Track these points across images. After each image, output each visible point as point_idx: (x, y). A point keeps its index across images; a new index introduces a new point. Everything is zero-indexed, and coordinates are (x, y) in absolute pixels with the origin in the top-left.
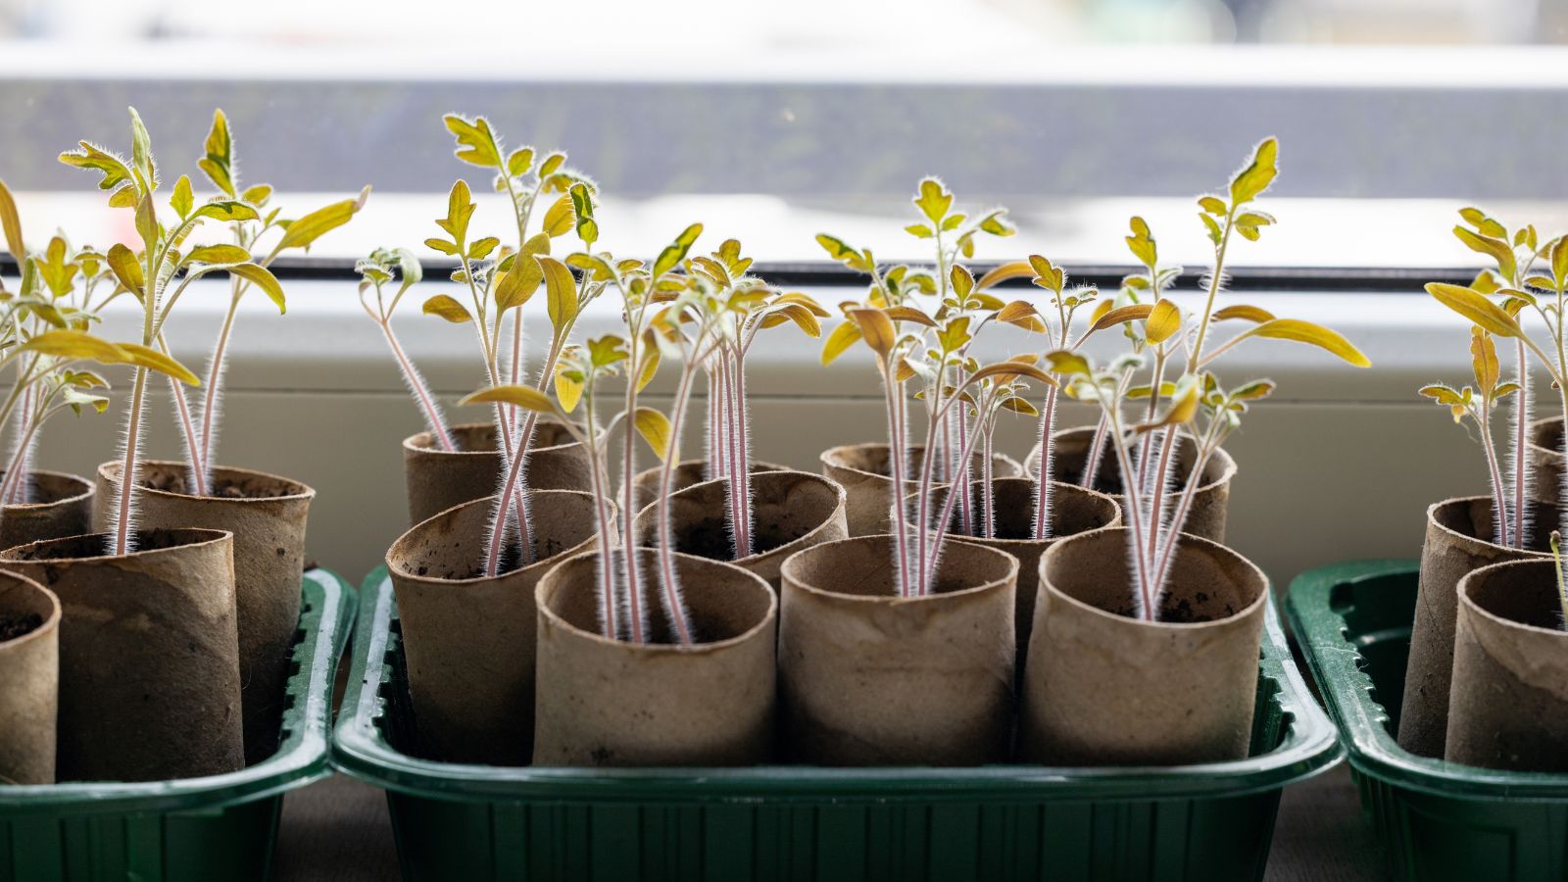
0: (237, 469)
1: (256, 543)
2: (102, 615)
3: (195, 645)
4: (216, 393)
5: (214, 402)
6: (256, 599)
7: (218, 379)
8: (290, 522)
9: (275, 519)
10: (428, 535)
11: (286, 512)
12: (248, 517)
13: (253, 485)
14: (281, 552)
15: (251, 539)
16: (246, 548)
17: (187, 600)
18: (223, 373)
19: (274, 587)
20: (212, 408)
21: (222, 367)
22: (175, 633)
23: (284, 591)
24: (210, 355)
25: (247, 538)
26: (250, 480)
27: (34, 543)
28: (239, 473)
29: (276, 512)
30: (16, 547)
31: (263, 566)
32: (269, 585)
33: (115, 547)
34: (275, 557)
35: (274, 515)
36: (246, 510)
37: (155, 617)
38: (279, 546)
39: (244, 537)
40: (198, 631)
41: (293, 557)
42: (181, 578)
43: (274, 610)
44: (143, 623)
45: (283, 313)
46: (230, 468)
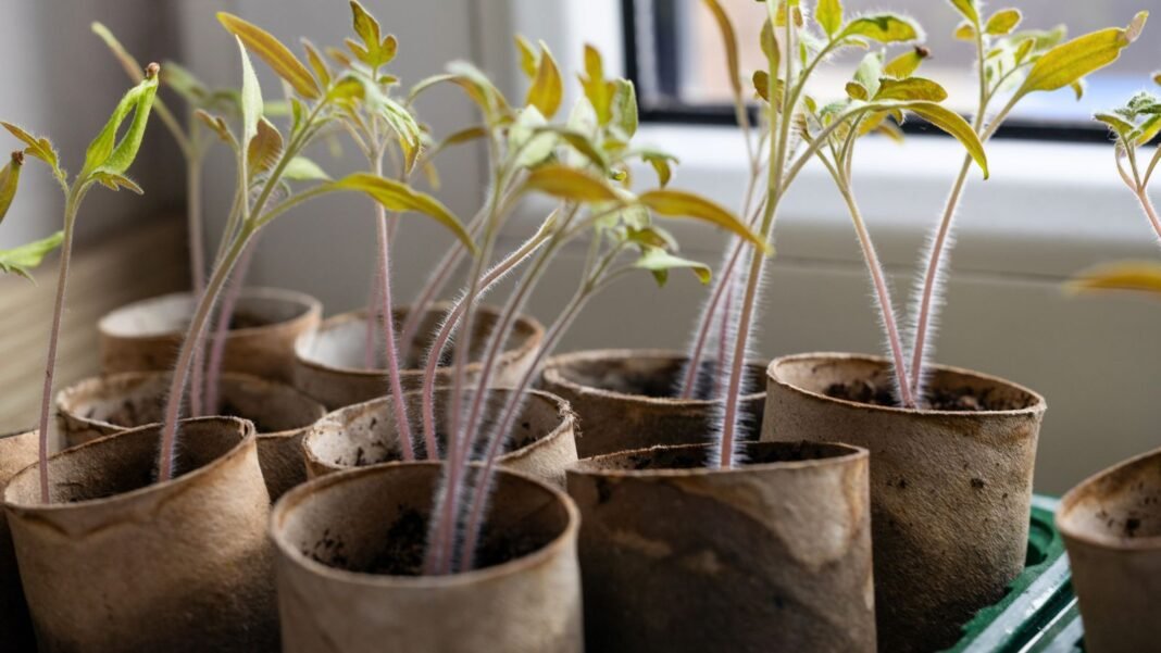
0: (979, 374)
1: (938, 470)
2: (658, 549)
3: (782, 599)
4: (937, 274)
5: (935, 286)
6: (936, 543)
7: (942, 256)
8: (994, 446)
9: (968, 440)
10: (1143, 476)
11: (986, 431)
12: (925, 434)
13: (996, 395)
14: (977, 484)
15: (929, 464)
16: (922, 474)
17: (772, 538)
18: (949, 250)
19: (966, 529)
20: (932, 293)
21: (947, 242)
22: (753, 580)
23: (984, 535)
24: (933, 226)
25: (924, 462)
26: (993, 389)
27: (654, 447)
28: (980, 379)
29: (969, 432)
30: (627, 452)
31: (948, 499)
32: (958, 526)
33: (718, 459)
34: (968, 489)
35: (966, 435)
36: (921, 425)
37: (725, 557)
38: (974, 476)
39: (919, 459)
40: (787, 580)
41: (1000, 492)
42: (765, 509)
43: (966, 559)
44: (710, 563)
45: (986, 178)
46: (971, 372)
